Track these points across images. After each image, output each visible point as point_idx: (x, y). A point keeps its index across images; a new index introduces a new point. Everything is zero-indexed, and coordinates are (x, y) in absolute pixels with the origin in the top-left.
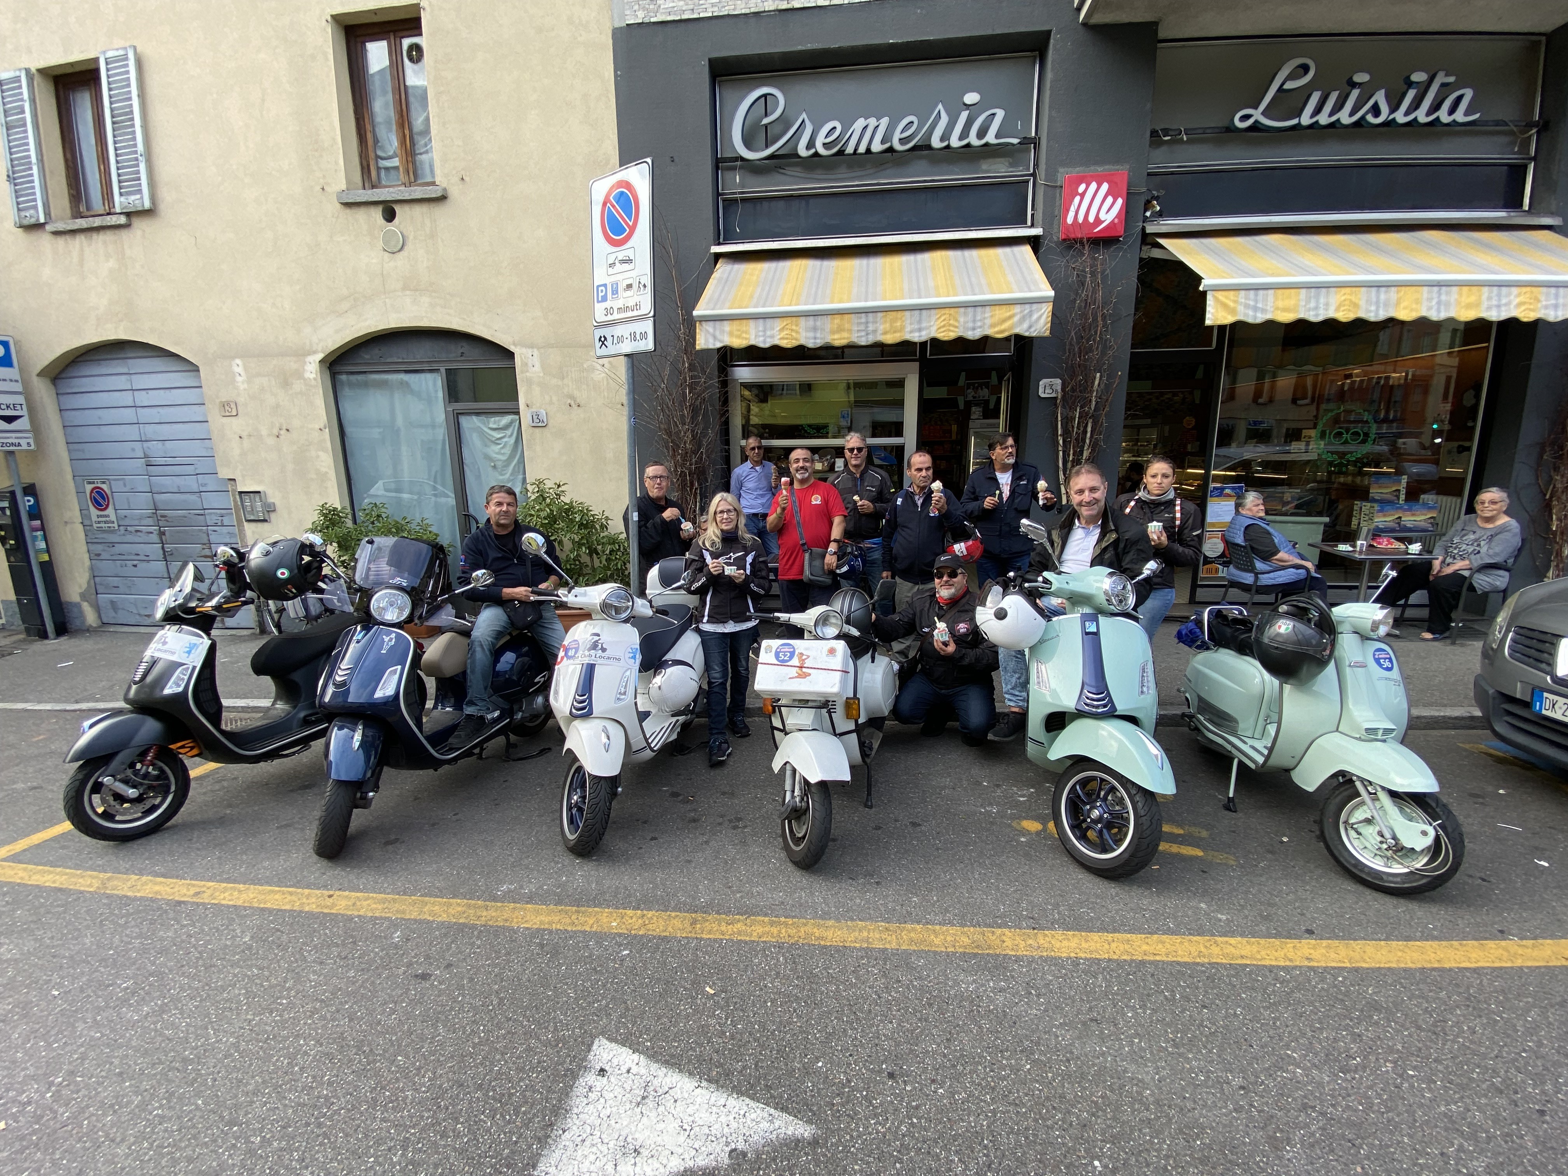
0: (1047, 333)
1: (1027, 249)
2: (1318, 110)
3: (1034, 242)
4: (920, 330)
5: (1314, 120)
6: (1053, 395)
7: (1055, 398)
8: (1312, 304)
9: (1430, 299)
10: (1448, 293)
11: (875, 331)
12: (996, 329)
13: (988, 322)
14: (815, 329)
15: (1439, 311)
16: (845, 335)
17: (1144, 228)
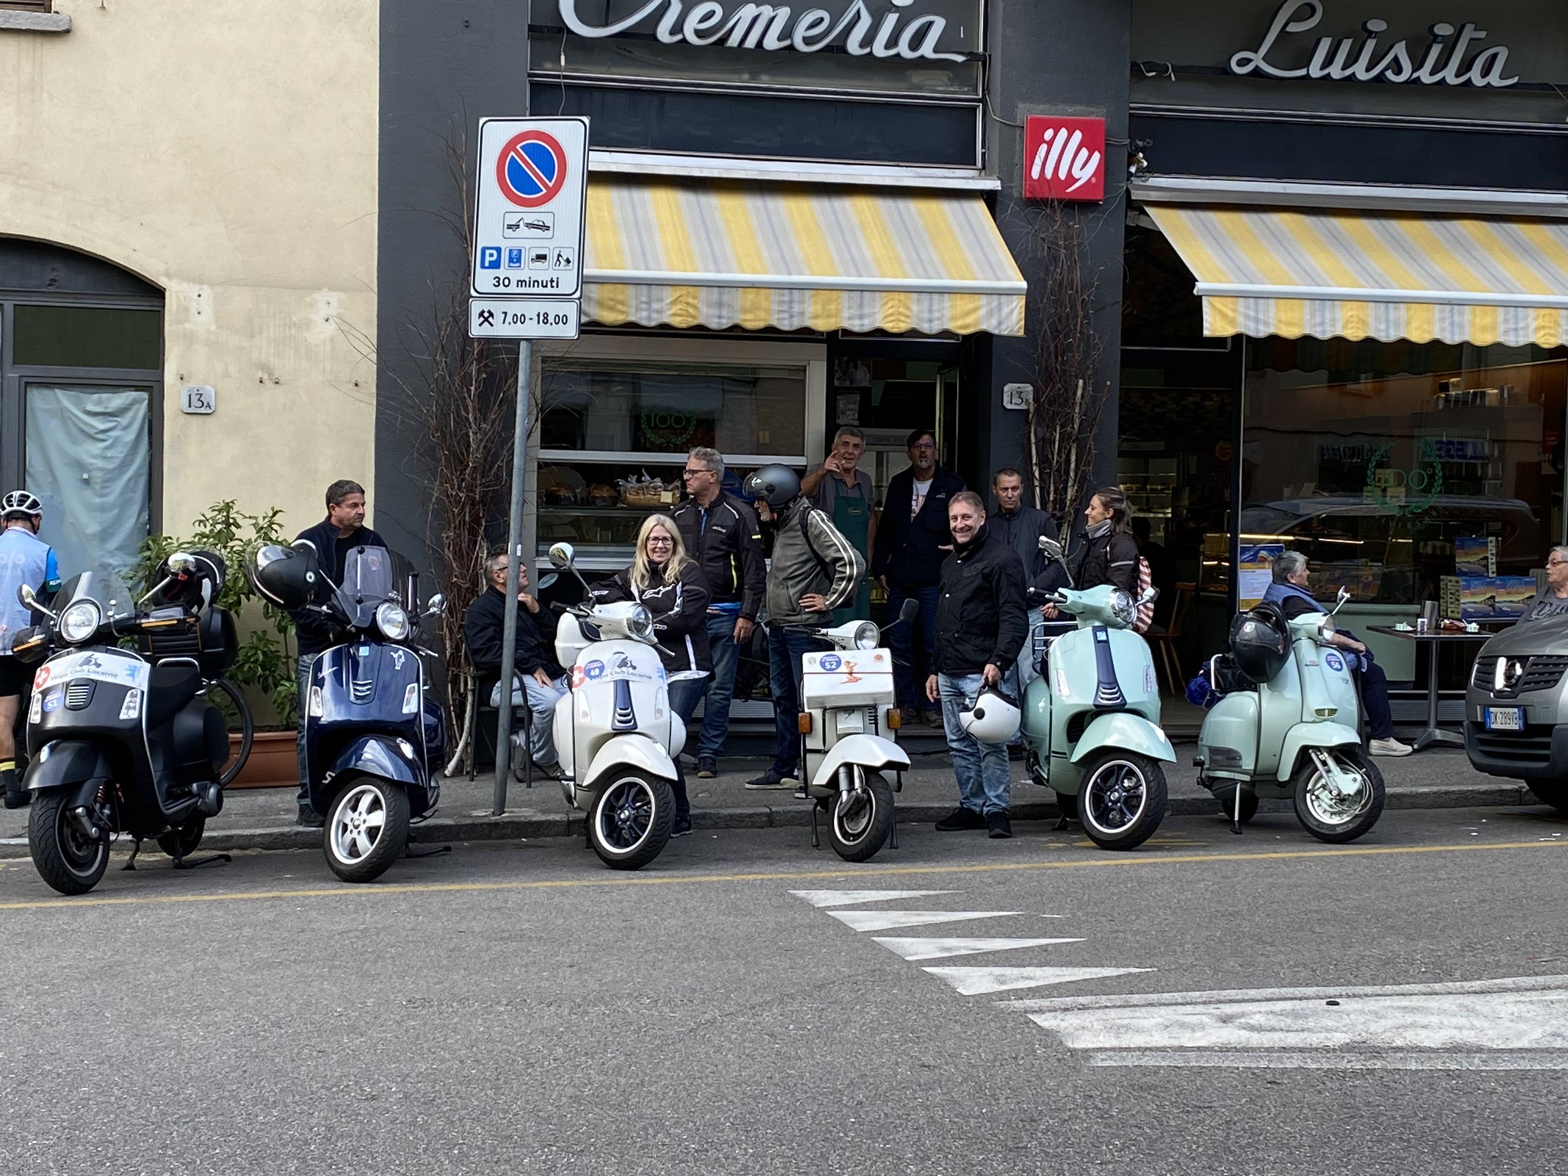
0: (1021, 333)
1: (980, 207)
2: (1329, 61)
3: (990, 198)
4: (861, 317)
5: (1325, 72)
6: (1023, 407)
7: (1027, 411)
8: (1318, 319)
9: (1442, 320)
10: (1461, 313)
11: (802, 314)
12: (959, 323)
13: (948, 313)
14: (720, 305)
15: (1453, 334)
16: (762, 315)
17: (1128, 192)
